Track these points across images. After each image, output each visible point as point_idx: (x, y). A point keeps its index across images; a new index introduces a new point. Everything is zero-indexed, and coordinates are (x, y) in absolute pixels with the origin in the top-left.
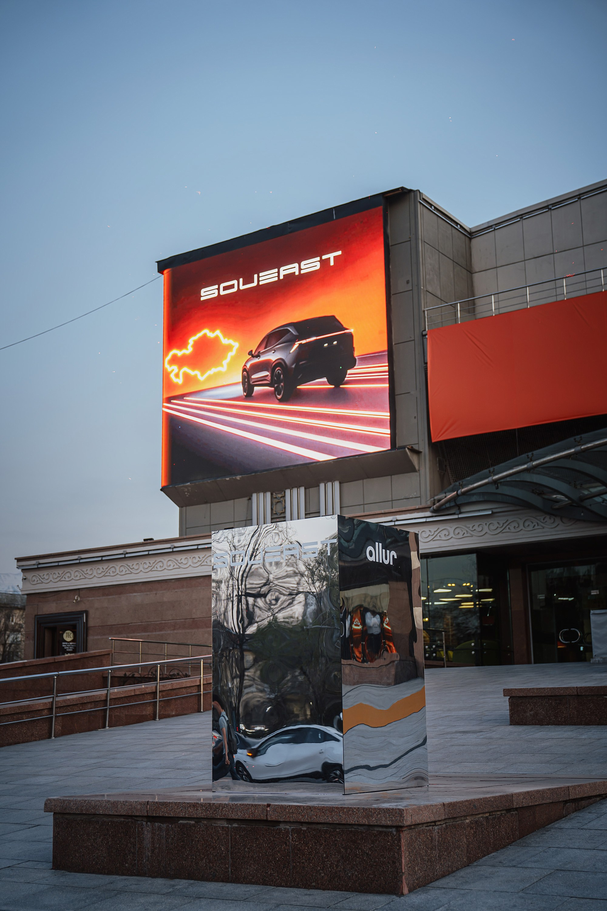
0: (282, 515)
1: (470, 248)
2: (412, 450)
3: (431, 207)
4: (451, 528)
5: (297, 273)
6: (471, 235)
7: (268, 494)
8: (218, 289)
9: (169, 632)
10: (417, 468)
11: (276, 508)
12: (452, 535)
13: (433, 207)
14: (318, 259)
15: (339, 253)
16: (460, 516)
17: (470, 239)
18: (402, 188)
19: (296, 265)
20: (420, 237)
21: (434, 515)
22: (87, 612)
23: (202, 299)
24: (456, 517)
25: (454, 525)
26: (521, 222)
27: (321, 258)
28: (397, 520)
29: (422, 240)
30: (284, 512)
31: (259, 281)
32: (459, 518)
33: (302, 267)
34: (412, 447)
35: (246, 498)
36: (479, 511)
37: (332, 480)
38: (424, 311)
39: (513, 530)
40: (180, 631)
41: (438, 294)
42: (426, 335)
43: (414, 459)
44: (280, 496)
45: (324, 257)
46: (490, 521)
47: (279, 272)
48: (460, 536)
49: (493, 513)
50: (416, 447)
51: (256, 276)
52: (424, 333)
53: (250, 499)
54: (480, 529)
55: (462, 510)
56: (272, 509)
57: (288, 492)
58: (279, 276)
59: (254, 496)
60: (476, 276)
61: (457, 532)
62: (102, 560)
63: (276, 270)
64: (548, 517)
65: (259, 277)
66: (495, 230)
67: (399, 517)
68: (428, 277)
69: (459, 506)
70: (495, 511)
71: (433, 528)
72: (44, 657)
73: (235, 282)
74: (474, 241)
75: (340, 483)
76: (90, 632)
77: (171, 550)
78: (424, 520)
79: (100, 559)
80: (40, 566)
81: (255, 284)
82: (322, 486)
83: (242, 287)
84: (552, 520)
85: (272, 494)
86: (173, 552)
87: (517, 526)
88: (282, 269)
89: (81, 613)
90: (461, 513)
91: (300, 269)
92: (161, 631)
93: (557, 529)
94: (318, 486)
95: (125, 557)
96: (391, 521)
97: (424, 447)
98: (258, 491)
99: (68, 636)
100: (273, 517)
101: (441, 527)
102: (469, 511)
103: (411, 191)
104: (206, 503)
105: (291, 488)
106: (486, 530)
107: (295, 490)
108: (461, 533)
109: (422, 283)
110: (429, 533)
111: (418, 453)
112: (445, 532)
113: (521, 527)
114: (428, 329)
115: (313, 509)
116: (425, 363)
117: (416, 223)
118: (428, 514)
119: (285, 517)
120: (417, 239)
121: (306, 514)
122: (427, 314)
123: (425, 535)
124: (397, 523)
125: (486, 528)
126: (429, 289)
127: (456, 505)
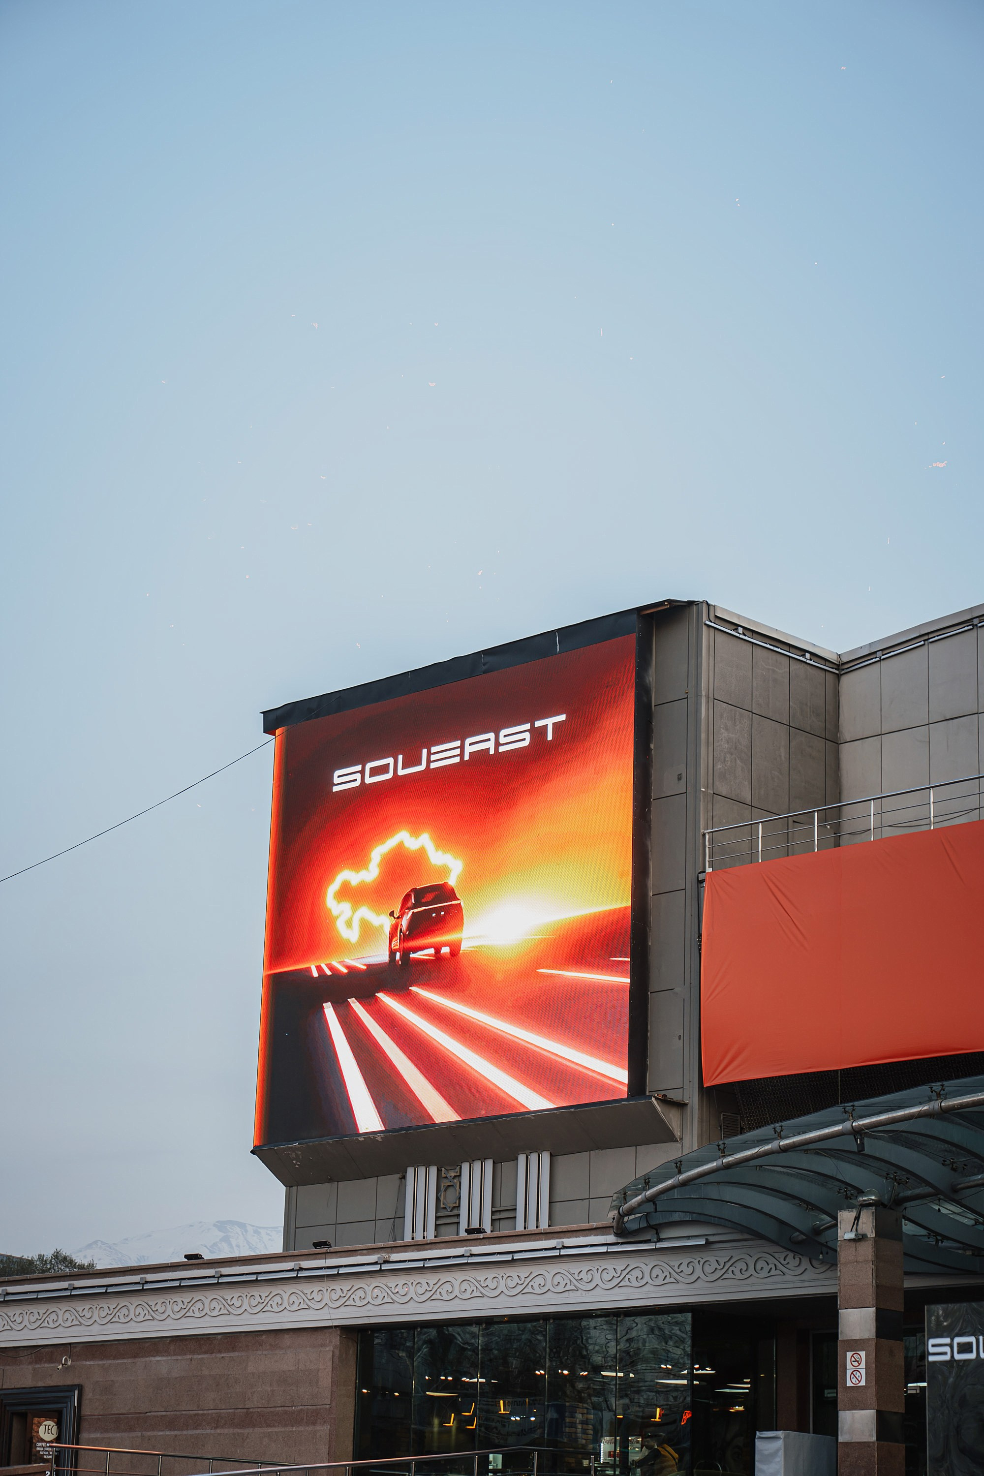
0: (455, 1212)
1: (837, 694)
2: (666, 1101)
3: (736, 630)
4: (645, 1265)
5: (492, 752)
6: (840, 668)
7: (433, 1170)
8: (362, 772)
9: (208, 1431)
10: (677, 1134)
11: (445, 1198)
12: (647, 1278)
13: (740, 630)
14: (527, 726)
15: (562, 718)
16: (660, 1245)
17: (838, 676)
18: (670, 601)
19: (491, 736)
20: (704, 693)
21: (620, 1240)
22: (80, 1388)
23: (335, 789)
24: (651, 1246)
25: (652, 1261)
26: (926, 647)
27: (532, 725)
28: (564, 1247)
29: (708, 697)
30: (458, 1207)
31: (429, 762)
32: (656, 1249)
33: (502, 740)
34: (665, 1096)
35: (398, 1176)
36: (688, 1237)
37: (538, 1150)
38: (704, 835)
39: (738, 1275)
40: (226, 1431)
41: (747, 796)
42: (704, 881)
43: (672, 1119)
44: (453, 1174)
45: (538, 724)
46: (697, 1257)
47: (462, 747)
48: (660, 1281)
49: (708, 1243)
50: (673, 1095)
51: (425, 752)
52: (701, 877)
53: (404, 1177)
54: (690, 1269)
55: (662, 1236)
56: (438, 1199)
57: (465, 1167)
58: (462, 755)
59: (410, 1171)
60: (846, 751)
61: (656, 1271)
62: (106, 1293)
63: (458, 743)
64: (791, 1255)
65: (429, 754)
66: (880, 660)
67: (568, 1242)
68: (719, 766)
69: (657, 1229)
70: (711, 1239)
71: (620, 1264)
72: (8, 1465)
73: (390, 761)
74: (846, 680)
75: (551, 1155)
76: (85, 1425)
77: (215, 1281)
78: (603, 1249)
79: (103, 1290)
80: (8, 1298)
81: (422, 767)
82: (522, 1158)
83: (401, 772)
84: (797, 1262)
85: (439, 1171)
86: (218, 1283)
87: (744, 1268)
88: (468, 741)
89: (70, 1388)
90: (660, 1240)
91: (498, 744)
92: (196, 1428)
93: (804, 1277)
94: (516, 1159)
95: (143, 1290)
96: (554, 1248)
97: (693, 1098)
98: (416, 1164)
99: (48, 1430)
100: (438, 1215)
101: (633, 1262)
102: (675, 1237)
103: (691, 603)
104: (330, 1180)
105: (471, 1162)
106: (698, 1272)
107: (477, 1165)
108: (662, 1276)
109: (703, 780)
110: (612, 1273)
111: (681, 1106)
112: (637, 1273)
113: (751, 1270)
114: (709, 870)
115: (505, 1204)
116: (700, 936)
117: (698, 666)
118: (611, 1238)
119: (458, 1216)
120: (698, 696)
121: (493, 1213)
122: (712, 841)
123: (607, 1277)
124: (564, 1252)
125: (698, 1268)
126: (723, 789)
127: (650, 1227)
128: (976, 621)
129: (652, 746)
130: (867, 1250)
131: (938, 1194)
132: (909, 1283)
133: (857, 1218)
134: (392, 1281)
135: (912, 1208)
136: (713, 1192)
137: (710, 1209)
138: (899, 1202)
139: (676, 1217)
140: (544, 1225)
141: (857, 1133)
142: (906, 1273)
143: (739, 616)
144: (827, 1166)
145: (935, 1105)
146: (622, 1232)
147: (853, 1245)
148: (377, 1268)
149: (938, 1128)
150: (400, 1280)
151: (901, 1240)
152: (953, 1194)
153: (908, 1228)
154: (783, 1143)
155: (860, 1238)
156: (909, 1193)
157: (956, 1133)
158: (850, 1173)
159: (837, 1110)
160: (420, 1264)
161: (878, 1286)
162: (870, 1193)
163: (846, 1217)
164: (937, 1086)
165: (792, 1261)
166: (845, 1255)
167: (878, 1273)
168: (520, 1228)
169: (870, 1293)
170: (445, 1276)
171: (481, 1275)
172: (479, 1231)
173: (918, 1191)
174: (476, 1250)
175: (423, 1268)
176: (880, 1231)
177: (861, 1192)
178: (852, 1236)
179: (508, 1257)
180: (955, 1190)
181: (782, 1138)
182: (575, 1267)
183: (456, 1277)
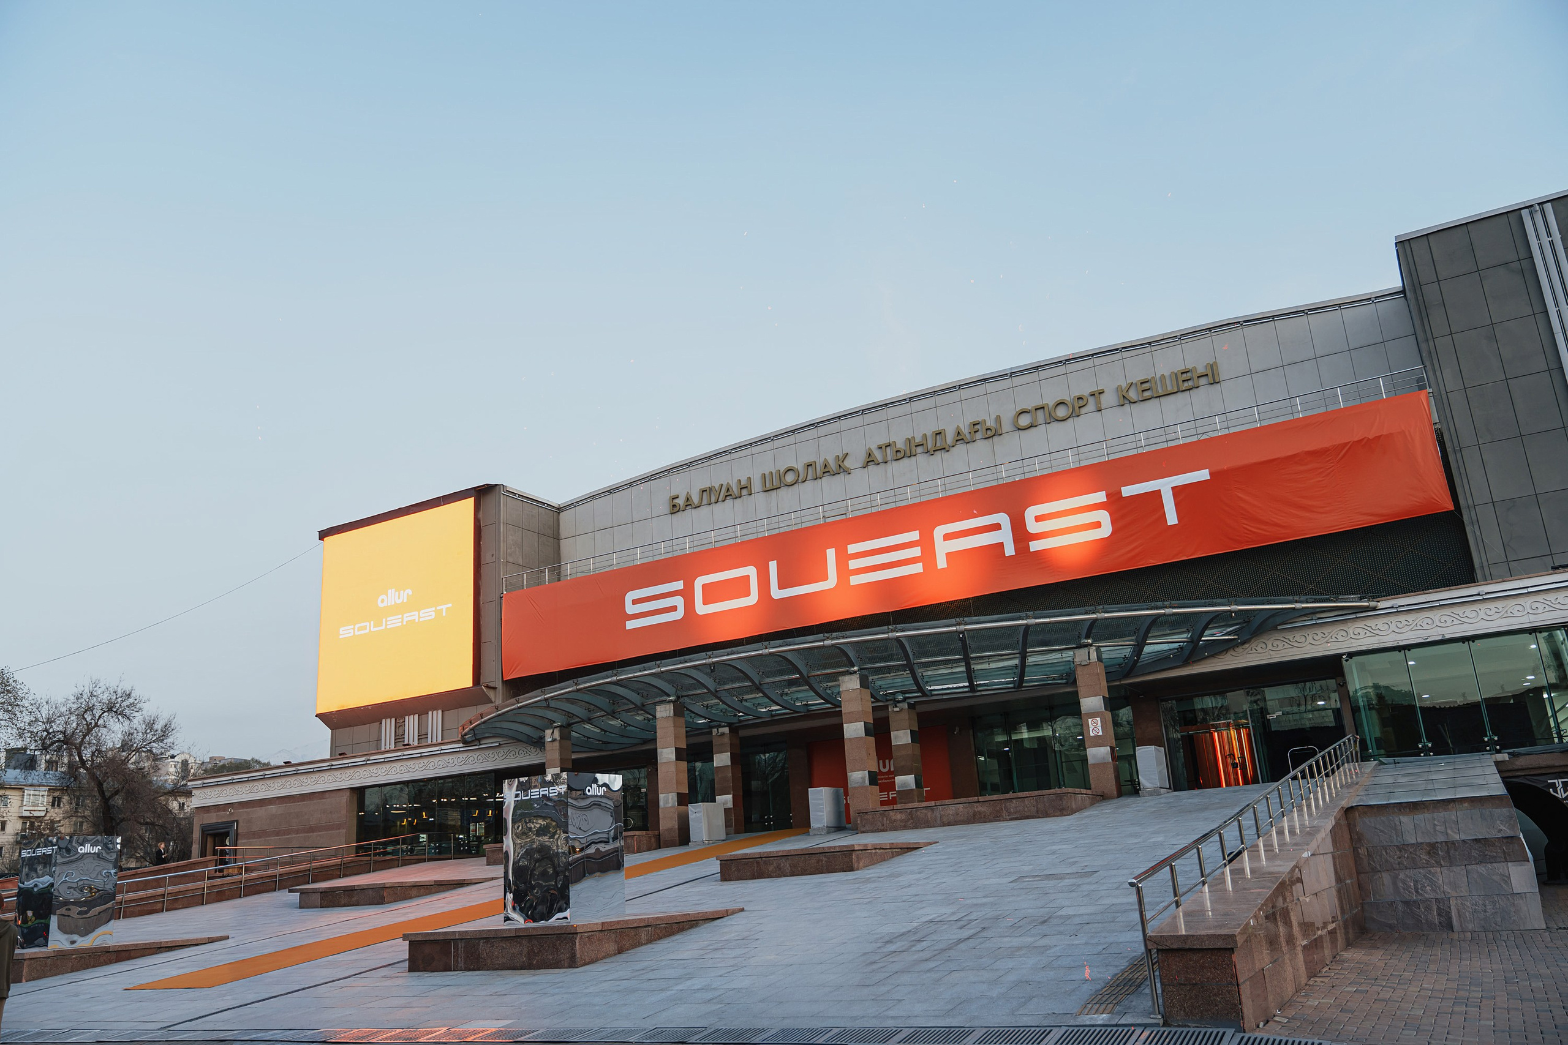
0: (403, 737)
1: (558, 520)
2: (488, 687)
3: (515, 495)
4: (475, 755)
6: (559, 510)
7: (393, 720)
9: (294, 836)
10: (493, 700)
11: (398, 731)
12: (476, 760)
13: (517, 495)
16: (480, 747)
17: (559, 513)
18: (487, 484)
20: (502, 521)
21: (464, 746)
22: (237, 821)
24: (477, 747)
25: (478, 753)
26: (593, 501)
28: (442, 750)
29: (504, 523)
30: (404, 734)
32: (479, 748)
34: (485, 685)
35: (378, 723)
36: (492, 743)
37: (437, 709)
38: (503, 579)
39: (512, 757)
40: (301, 835)
41: (520, 562)
42: (503, 597)
43: (491, 694)
44: (401, 721)
46: (495, 751)
48: (481, 761)
49: (500, 744)
50: (490, 684)
52: (501, 596)
53: (381, 723)
54: (493, 756)
55: (482, 743)
56: (395, 731)
57: (407, 718)
59: (384, 721)
60: (562, 543)
61: (480, 757)
62: (248, 780)
64: (533, 747)
66: (575, 507)
67: (443, 747)
68: (509, 551)
69: (479, 740)
70: (501, 743)
71: (465, 755)
72: (206, 856)
74: (562, 515)
75: (442, 712)
76: (239, 837)
77: (295, 772)
78: (458, 750)
79: (247, 779)
80: (204, 785)
82: (430, 713)
84: (535, 750)
85: (396, 720)
86: (297, 773)
87: (515, 754)
89: (233, 822)
90: (480, 744)
92: (288, 835)
93: (538, 756)
94: (428, 714)
95: (264, 778)
97: (499, 685)
98: (386, 718)
100: (395, 738)
101: (470, 754)
102: (486, 743)
103: (496, 485)
104: (350, 726)
105: (409, 715)
106: (496, 757)
107: (411, 717)
108: (482, 759)
109: (502, 557)
110: (462, 759)
111: (495, 688)
112: (472, 758)
113: (517, 755)
114: (505, 593)
115: (423, 732)
116: (501, 619)
117: (500, 510)
118: (461, 745)
119: (404, 738)
120: (499, 522)
121: (418, 736)
122: (506, 581)
123: (459, 761)
124: (442, 752)
125: (496, 755)
126: (510, 559)
127: (476, 739)
128: (612, 491)
129: (481, 543)
130: (557, 744)
131: (583, 721)
132: (574, 756)
133: (553, 732)
134: (371, 768)
135: (574, 727)
136: (498, 725)
137: (500, 731)
138: (569, 725)
139: (487, 735)
140: (440, 740)
141: (546, 700)
142: (573, 752)
143: (517, 490)
144: (540, 712)
145: (575, 688)
146: (465, 742)
147: (551, 743)
148: (365, 763)
149: (579, 696)
150: (374, 767)
151: (570, 740)
152: (589, 721)
153: (573, 734)
154: (519, 705)
155: (554, 740)
156: (573, 721)
157: (587, 697)
158: (550, 715)
159: (539, 691)
160: (383, 760)
161: (561, 759)
162: (558, 722)
163: (548, 732)
164: (575, 680)
165: (533, 750)
166: (548, 746)
167: (561, 754)
168: (430, 742)
169: (558, 763)
170: (393, 765)
171: (408, 763)
172: (408, 745)
173: (576, 720)
174: (406, 753)
175: (384, 762)
176: (563, 737)
177: (554, 722)
178: (551, 740)
179: (419, 755)
180: (590, 719)
181: (519, 703)
182: (446, 758)
183: (398, 765)
